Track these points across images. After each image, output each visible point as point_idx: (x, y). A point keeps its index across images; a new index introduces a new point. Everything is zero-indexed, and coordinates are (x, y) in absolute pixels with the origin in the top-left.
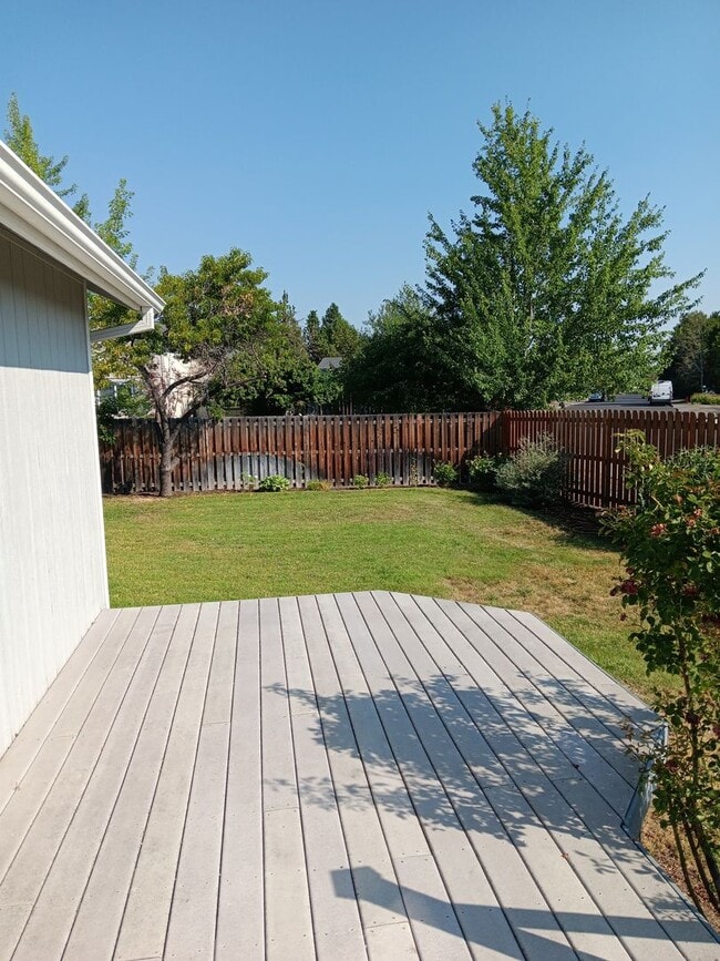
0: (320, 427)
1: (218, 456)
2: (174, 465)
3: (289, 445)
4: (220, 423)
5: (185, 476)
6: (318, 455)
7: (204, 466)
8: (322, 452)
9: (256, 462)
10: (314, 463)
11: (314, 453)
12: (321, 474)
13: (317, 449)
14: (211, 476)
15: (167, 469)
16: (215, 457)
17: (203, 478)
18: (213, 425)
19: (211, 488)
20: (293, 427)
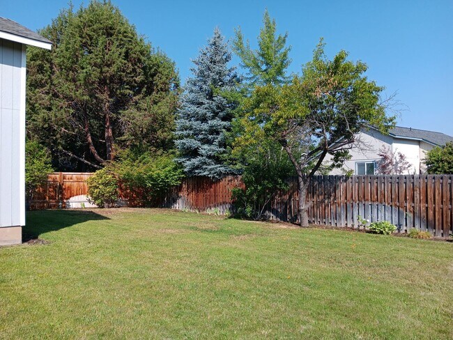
0: (429, 184)
1: (348, 203)
2: (308, 206)
3: (402, 198)
4: (350, 179)
5: (326, 215)
6: (427, 208)
7: (339, 209)
8: (430, 205)
9: (376, 210)
10: (424, 214)
11: (423, 206)
12: (429, 224)
13: (427, 202)
14: (343, 217)
15: (302, 208)
16: (346, 203)
17: (338, 217)
18: (346, 181)
19: (343, 225)
20: (406, 183)
